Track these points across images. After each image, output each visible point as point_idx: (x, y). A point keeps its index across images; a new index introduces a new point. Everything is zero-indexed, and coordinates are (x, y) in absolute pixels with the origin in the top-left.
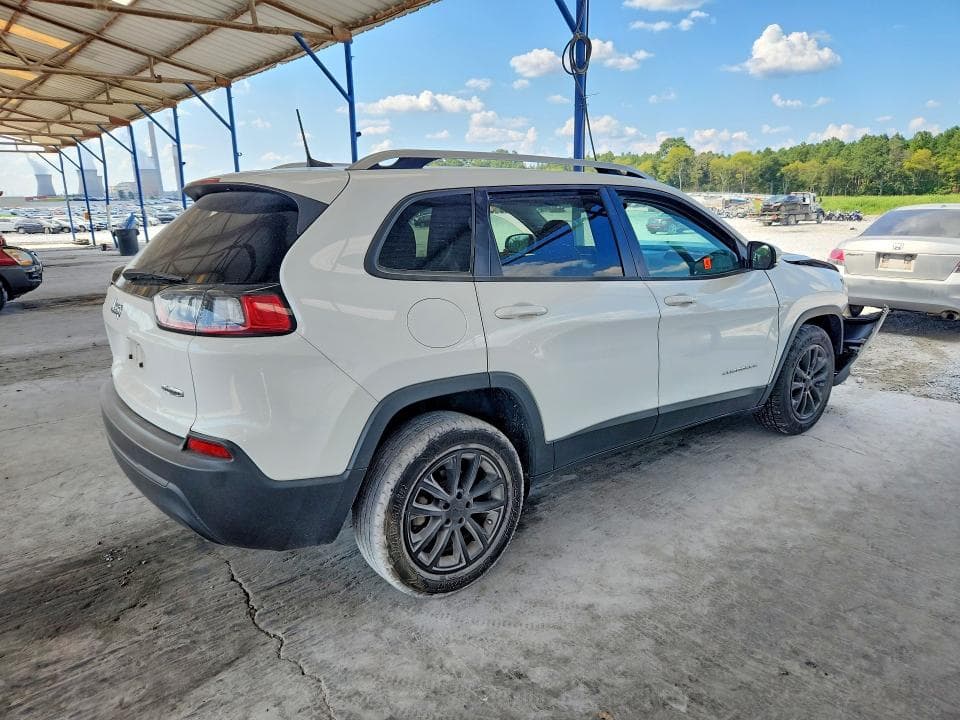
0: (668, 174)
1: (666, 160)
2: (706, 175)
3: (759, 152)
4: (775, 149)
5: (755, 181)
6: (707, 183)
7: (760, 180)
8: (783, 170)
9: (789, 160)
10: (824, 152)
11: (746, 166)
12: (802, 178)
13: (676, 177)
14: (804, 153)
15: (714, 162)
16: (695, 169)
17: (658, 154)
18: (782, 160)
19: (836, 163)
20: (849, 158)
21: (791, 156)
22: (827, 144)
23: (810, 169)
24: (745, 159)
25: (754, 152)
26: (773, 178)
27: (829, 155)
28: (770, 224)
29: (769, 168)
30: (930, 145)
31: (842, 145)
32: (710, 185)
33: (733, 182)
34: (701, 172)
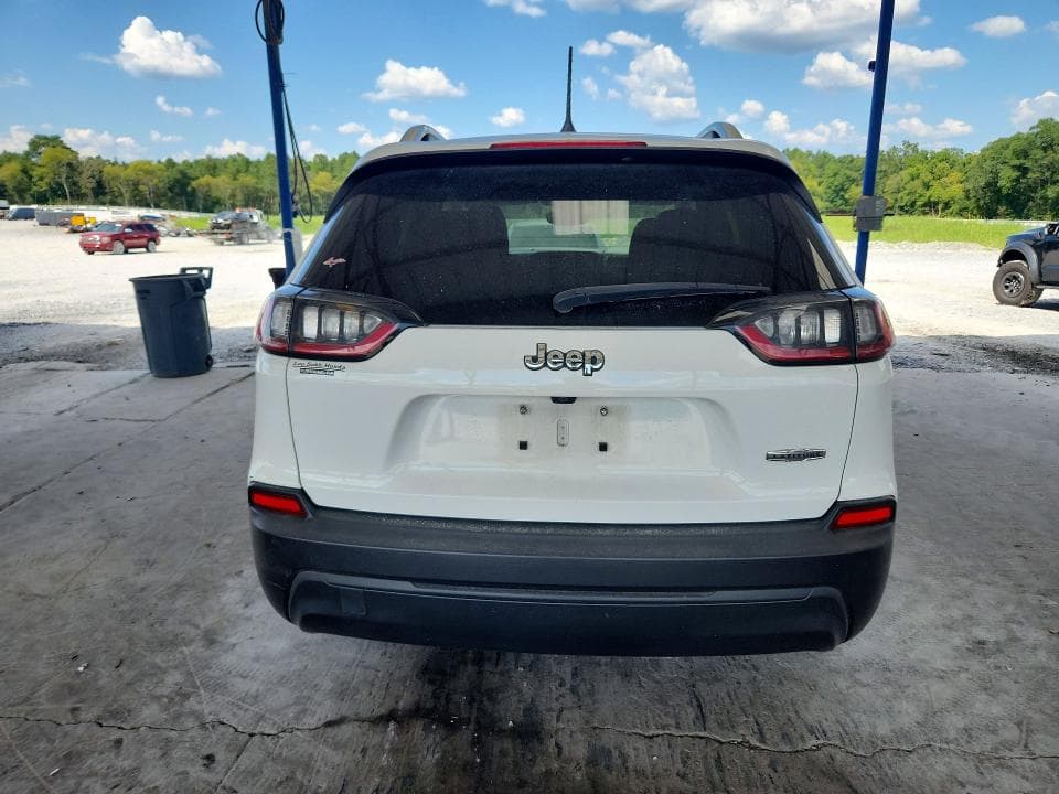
0: (47, 180)
1: (40, 162)
2: (100, 184)
3: (159, 162)
4: (179, 159)
5: (164, 196)
6: (104, 194)
7: (170, 194)
8: (194, 184)
9: (197, 174)
10: (232, 168)
11: (149, 177)
12: (215, 194)
13: (60, 185)
14: (213, 166)
15: (107, 169)
16: (84, 175)
17: (27, 154)
18: (190, 172)
19: (247, 179)
20: (258, 176)
21: (198, 169)
22: (234, 159)
23: (221, 185)
24: (147, 170)
25: (155, 163)
26: (183, 192)
27: (239, 171)
28: (222, 243)
29: (177, 181)
30: (329, 168)
31: (248, 162)
32: (109, 198)
33: (137, 195)
34: (91, 180)
